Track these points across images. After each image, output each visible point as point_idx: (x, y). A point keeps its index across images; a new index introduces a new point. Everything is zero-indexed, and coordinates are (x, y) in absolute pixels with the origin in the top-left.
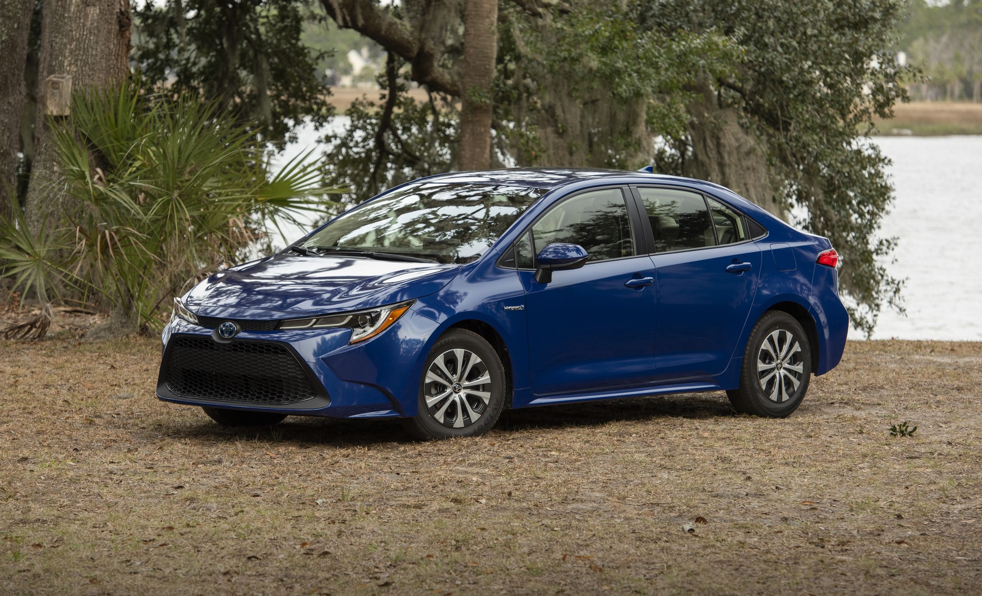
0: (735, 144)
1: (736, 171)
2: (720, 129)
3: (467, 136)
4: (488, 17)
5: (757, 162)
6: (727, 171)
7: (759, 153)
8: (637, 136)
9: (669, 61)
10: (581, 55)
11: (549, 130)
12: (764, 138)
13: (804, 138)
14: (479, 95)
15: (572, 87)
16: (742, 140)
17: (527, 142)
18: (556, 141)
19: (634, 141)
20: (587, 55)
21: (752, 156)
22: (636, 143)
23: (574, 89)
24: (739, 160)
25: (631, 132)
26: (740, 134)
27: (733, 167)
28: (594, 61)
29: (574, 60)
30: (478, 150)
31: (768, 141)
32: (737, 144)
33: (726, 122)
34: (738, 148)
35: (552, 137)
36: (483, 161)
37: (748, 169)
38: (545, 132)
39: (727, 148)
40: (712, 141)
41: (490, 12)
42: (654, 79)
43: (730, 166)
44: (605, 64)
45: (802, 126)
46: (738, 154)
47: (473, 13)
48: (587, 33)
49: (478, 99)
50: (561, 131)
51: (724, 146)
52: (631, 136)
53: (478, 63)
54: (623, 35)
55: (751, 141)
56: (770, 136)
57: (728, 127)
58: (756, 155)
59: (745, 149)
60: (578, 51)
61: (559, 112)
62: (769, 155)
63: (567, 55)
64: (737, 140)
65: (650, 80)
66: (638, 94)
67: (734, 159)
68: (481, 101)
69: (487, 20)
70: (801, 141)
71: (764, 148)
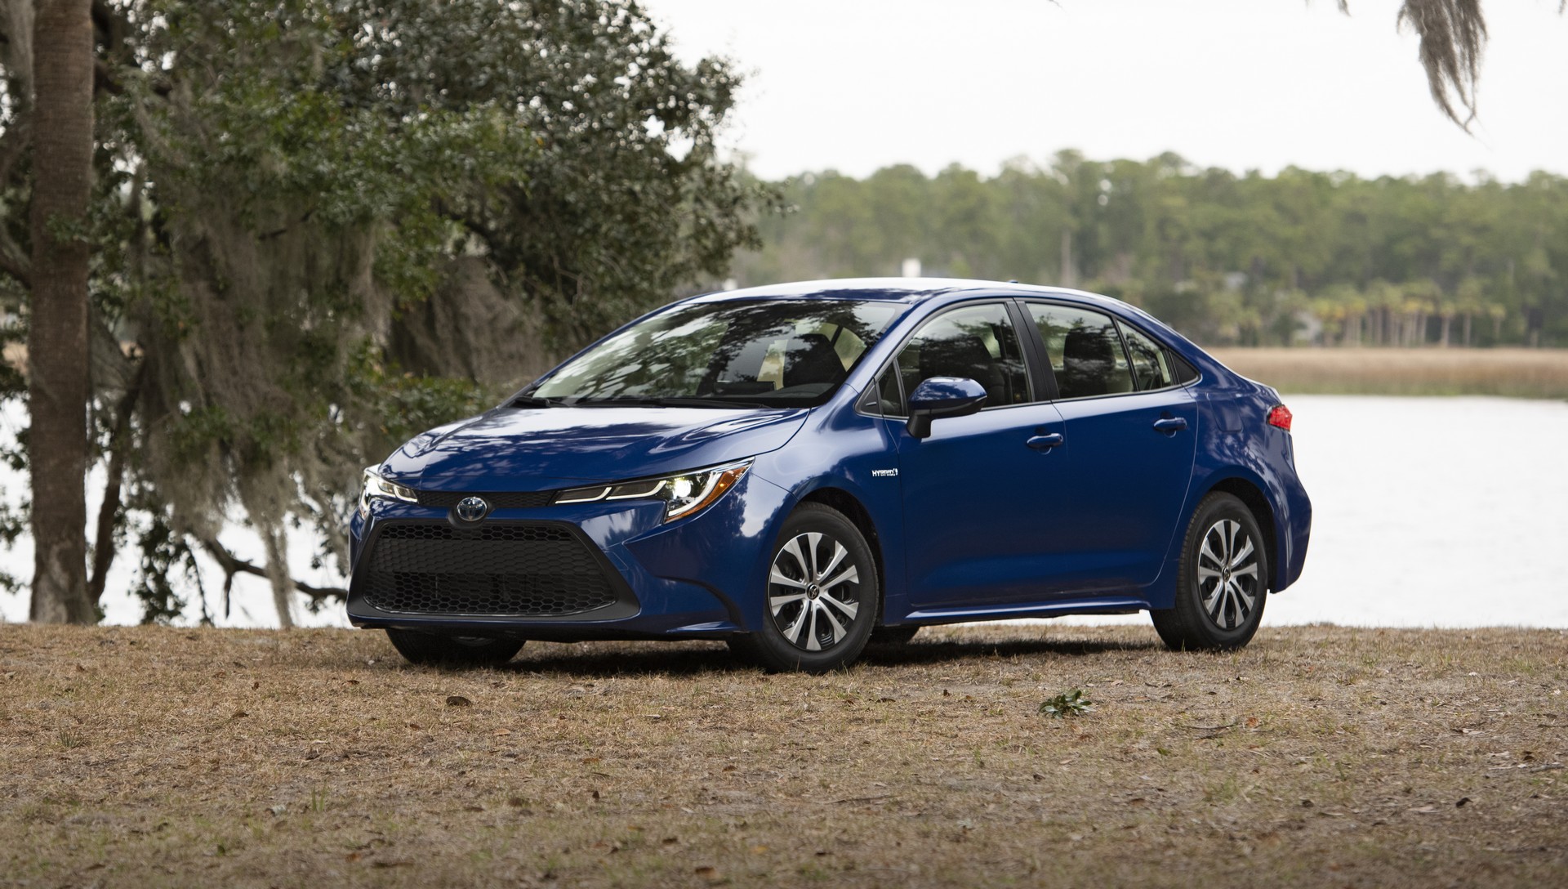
0: (487, 315)
1: (491, 361)
2: (459, 291)
3: (46, 300)
4: (78, 90)
5: (527, 346)
6: (475, 362)
7: (530, 331)
8: (357, 292)
9: (415, 162)
10: (258, 152)
11: (202, 285)
12: (536, 302)
13: (601, 305)
14: (68, 229)
15: (240, 209)
16: (499, 308)
17: (168, 306)
18: (216, 304)
19: (351, 301)
20: (268, 151)
21: (518, 336)
22: (355, 304)
23: (244, 212)
24: (494, 341)
25: (346, 286)
26: (495, 298)
27: (485, 354)
28: (280, 164)
29: (247, 161)
30: (66, 325)
31: (545, 310)
32: (490, 316)
33: (468, 278)
34: (493, 321)
35: (207, 297)
36: (76, 344)
37: (511, 357)
38: (195, 290)
39: (474, 323)
40: (444, 310)
41: (81, 81)
42: (391, 191)
43: (478, 351)
44: (299, 167)
45: (597, 285)
46: (493, 331)
47: (50, 82)
48: (268, 112)
49: (67, 237)
50: (221, 287)
51: (467, 319)
52: (346, 292)
53: (62, 170)
54: (319, 116)
55: (512, 310)
56: (547, 301)
57: (471, 286)
58: (524, 333)
59: (505, 322)
60: (252, 145)
61: (216, 252)
62: (547, 333)
63: (234, 152)
64: (490, 308)
65: (383, 193)
66: (365, 218)
67: (485, 341)
68: (72, 240)
69: (77, 94)
70: (596, 311)
71: (536, 321)
